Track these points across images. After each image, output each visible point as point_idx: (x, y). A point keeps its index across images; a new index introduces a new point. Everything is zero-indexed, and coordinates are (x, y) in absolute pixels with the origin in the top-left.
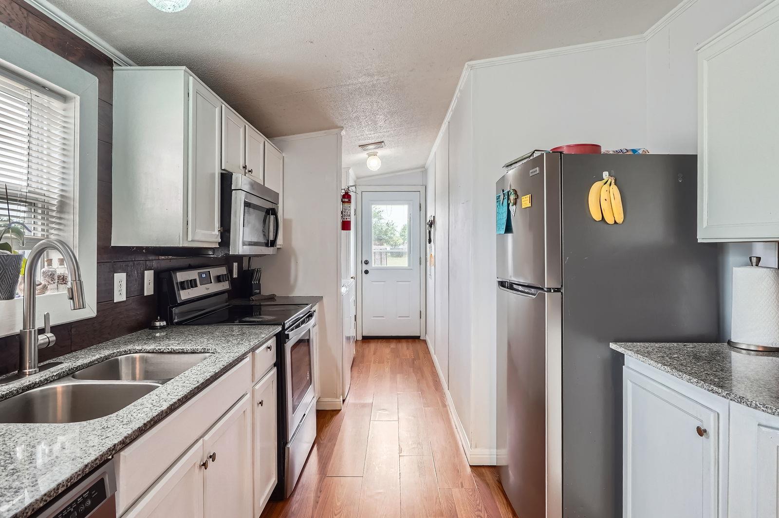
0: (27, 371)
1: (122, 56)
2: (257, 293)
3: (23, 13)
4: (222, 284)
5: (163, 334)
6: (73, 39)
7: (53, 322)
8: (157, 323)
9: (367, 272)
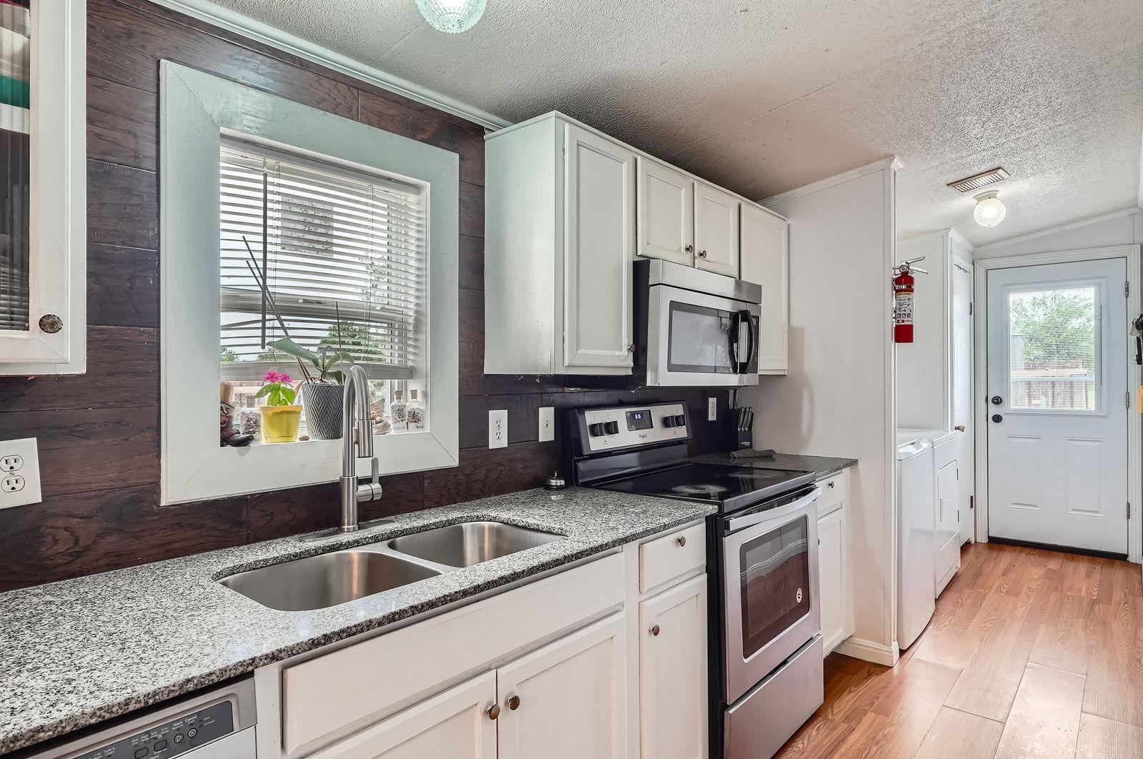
0: (346, 527)
1: (496, 119)
2: (744, 447)
3: (352, 94)
4: (672, 429)
5: (560, 497)
6: (422, 111)
7: (383, 470)
8: (552, 481)
9: (997, 419)
